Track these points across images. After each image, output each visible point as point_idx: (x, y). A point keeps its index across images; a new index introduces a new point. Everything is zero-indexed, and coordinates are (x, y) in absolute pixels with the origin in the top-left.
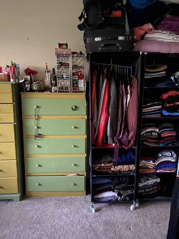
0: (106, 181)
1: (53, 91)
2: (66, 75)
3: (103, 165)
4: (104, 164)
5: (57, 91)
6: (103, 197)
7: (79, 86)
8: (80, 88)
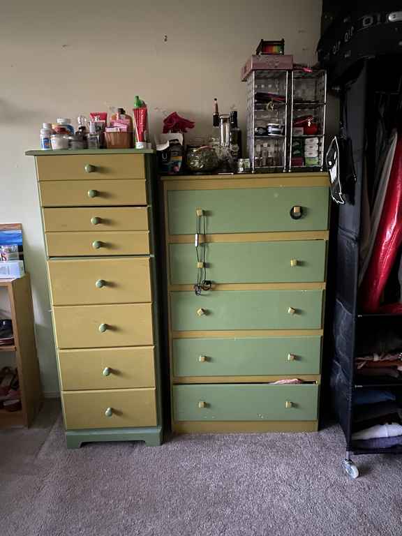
0: (383, 397)
1: (241, 169)
2: (277, 127)
3: (376, 358)
4: (379, 355)
5: (251, 169)
6: (375, 439)
7: (307, 154)
8: (307, 161)
